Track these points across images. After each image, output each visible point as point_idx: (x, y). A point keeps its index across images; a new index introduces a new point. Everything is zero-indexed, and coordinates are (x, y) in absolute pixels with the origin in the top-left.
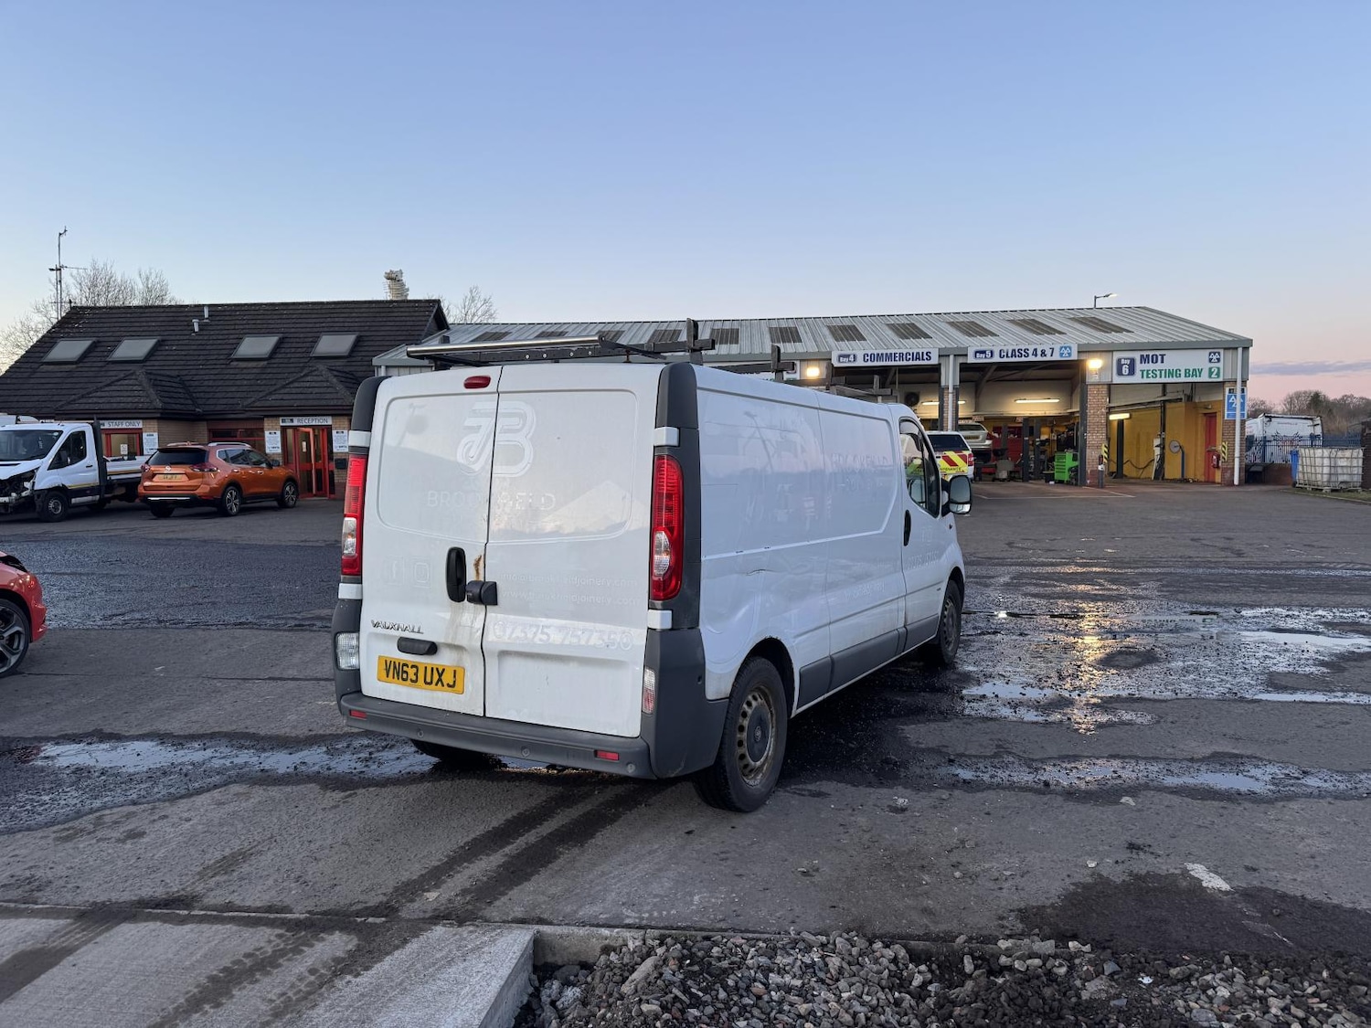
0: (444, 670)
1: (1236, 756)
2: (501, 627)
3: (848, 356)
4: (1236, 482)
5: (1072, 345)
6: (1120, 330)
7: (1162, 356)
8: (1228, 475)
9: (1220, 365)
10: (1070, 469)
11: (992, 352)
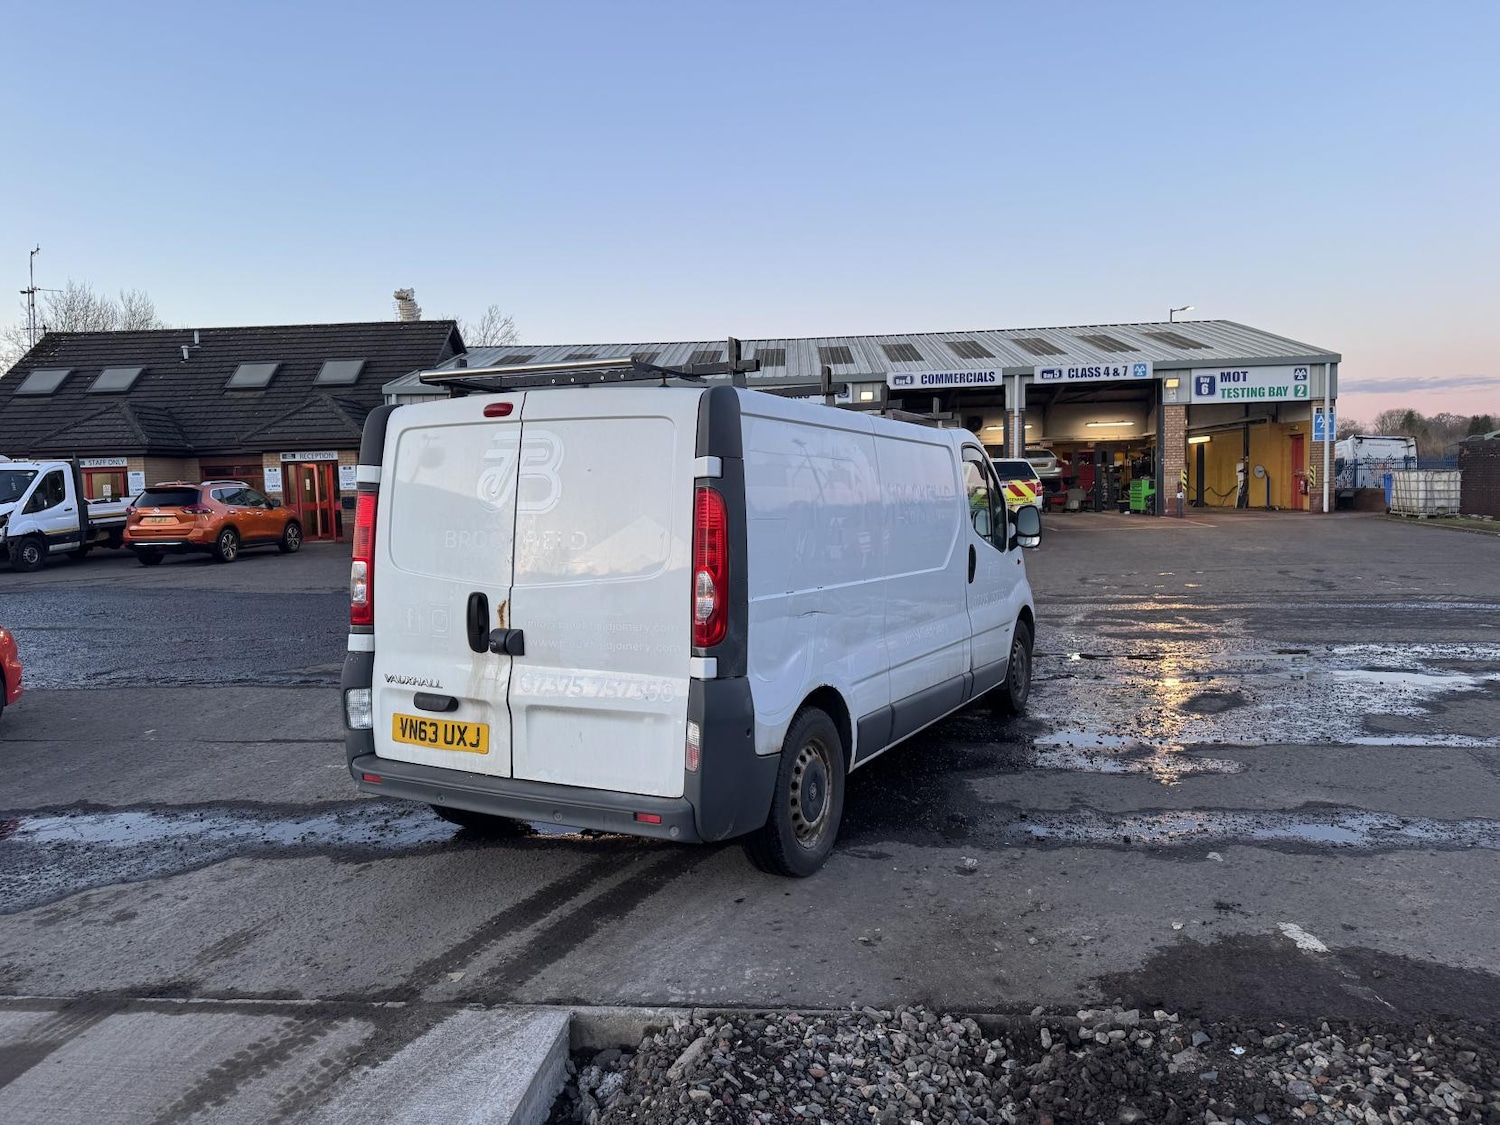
0: (466, 727)
1: (1330, 805)
2: (529, 679)
3: (905, 378)
4: (1326, 509)
5: (1147, 363)
6: (1198, 346)
7: (1245, 373)
8: (1316, 502)
9: (1307, 382)
10: (1147, 498)
11: (1060, 372)
